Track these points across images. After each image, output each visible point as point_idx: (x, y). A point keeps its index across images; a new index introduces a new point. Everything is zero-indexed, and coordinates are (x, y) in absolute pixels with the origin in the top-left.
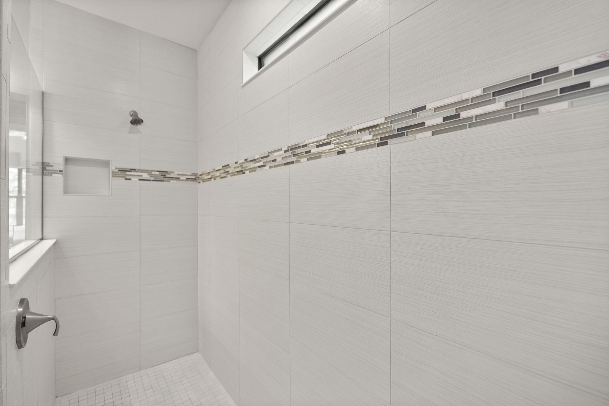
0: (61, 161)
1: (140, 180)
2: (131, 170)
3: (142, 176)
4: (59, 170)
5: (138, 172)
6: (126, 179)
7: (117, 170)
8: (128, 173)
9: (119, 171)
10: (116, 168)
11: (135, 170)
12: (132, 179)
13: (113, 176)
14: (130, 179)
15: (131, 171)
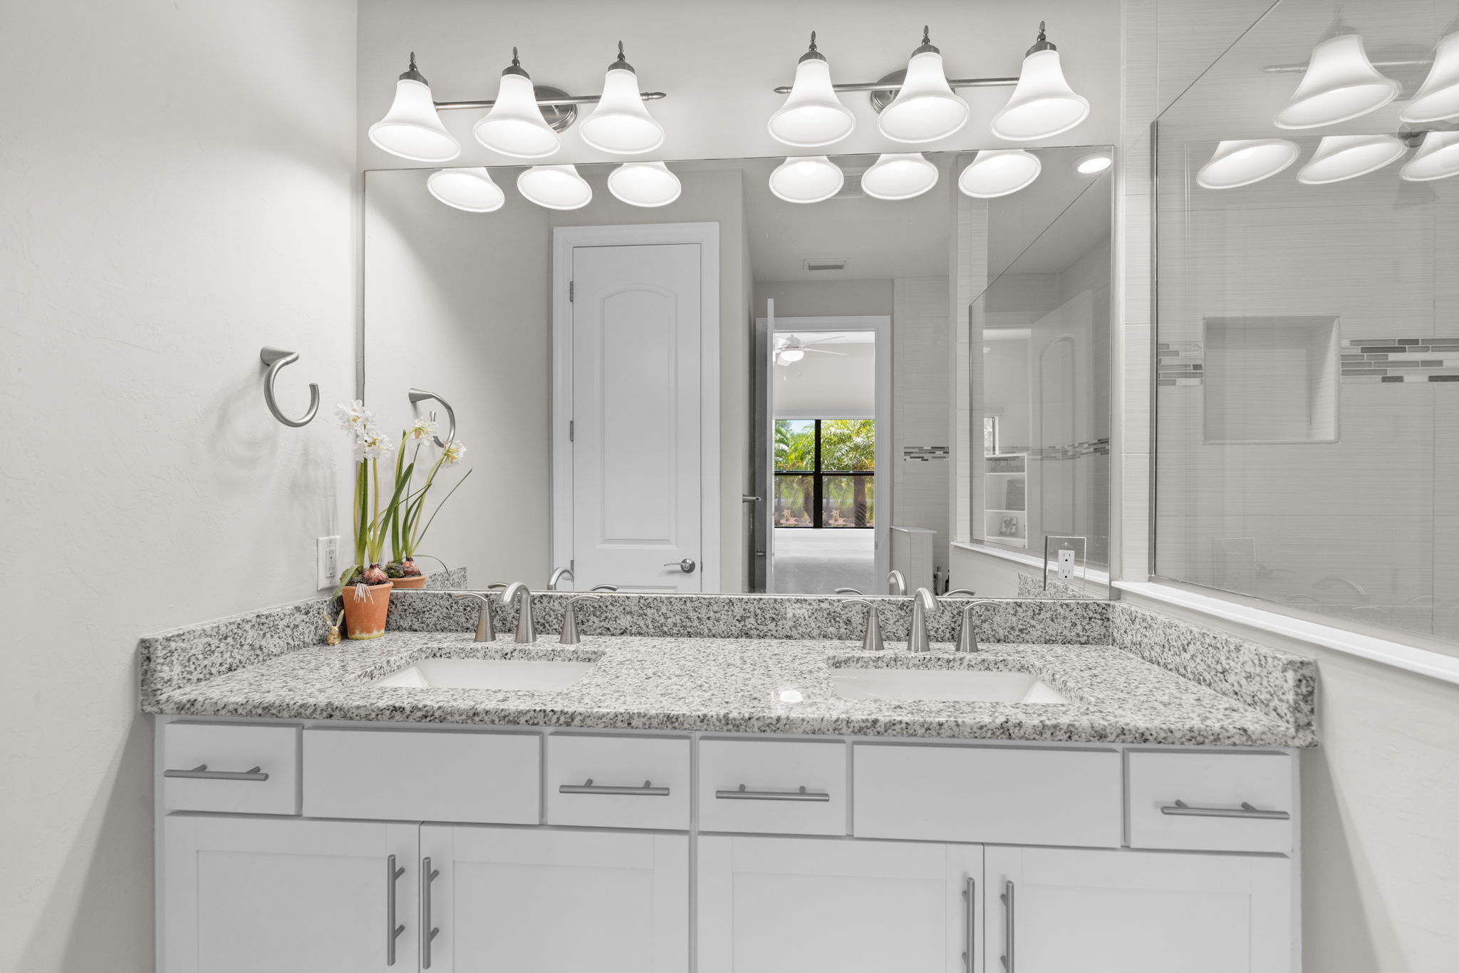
0: (1199, 333)
1: (1432, 379)
2: (1403, 345)
3: (1440, 363)
4: (1192, 363)
5: (1426, 349)
6: (1385, 380)
7: (1357, 351)
8: (1393, 357)
9: (1363, 350)
10: (1354, 343)
11: (1415, 342)
12: (1406, 379)
13: (1345, 373)
14: (1400, 379)
15: (1403, 350)
